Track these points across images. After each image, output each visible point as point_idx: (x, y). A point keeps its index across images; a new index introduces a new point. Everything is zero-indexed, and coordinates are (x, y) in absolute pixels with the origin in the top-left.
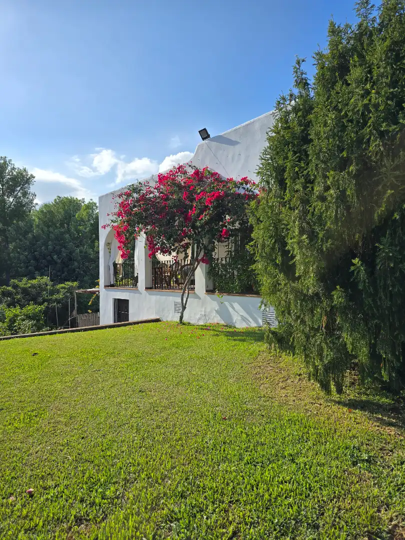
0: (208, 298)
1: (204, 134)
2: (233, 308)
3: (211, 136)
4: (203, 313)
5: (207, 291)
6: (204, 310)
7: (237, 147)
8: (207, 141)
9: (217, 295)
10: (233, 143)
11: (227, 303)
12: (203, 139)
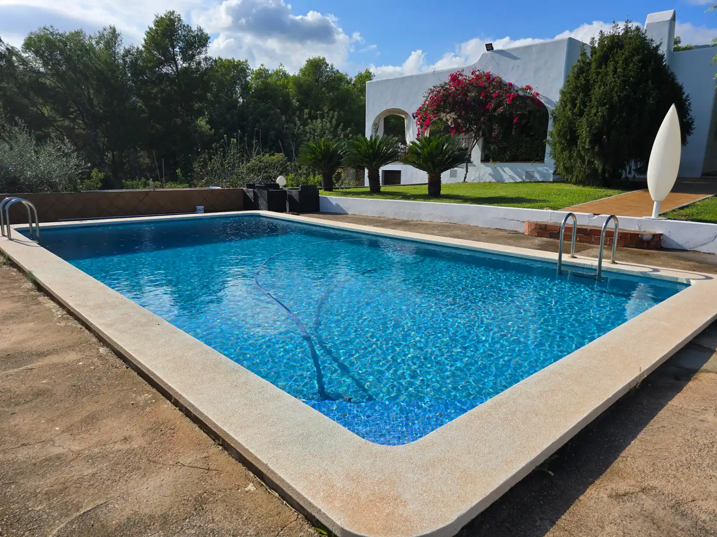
0: (482, 165)
1: (489, 47)
2: (504, 171)
3: (494, 49)
4: (477, 176)
5: (481, 161)
6: (478, 173)
7: (517, 62)
8: (491, 52)
9: (491, 164)
10: (515, 58)
11: (499, 168)
12: (488, 50)
